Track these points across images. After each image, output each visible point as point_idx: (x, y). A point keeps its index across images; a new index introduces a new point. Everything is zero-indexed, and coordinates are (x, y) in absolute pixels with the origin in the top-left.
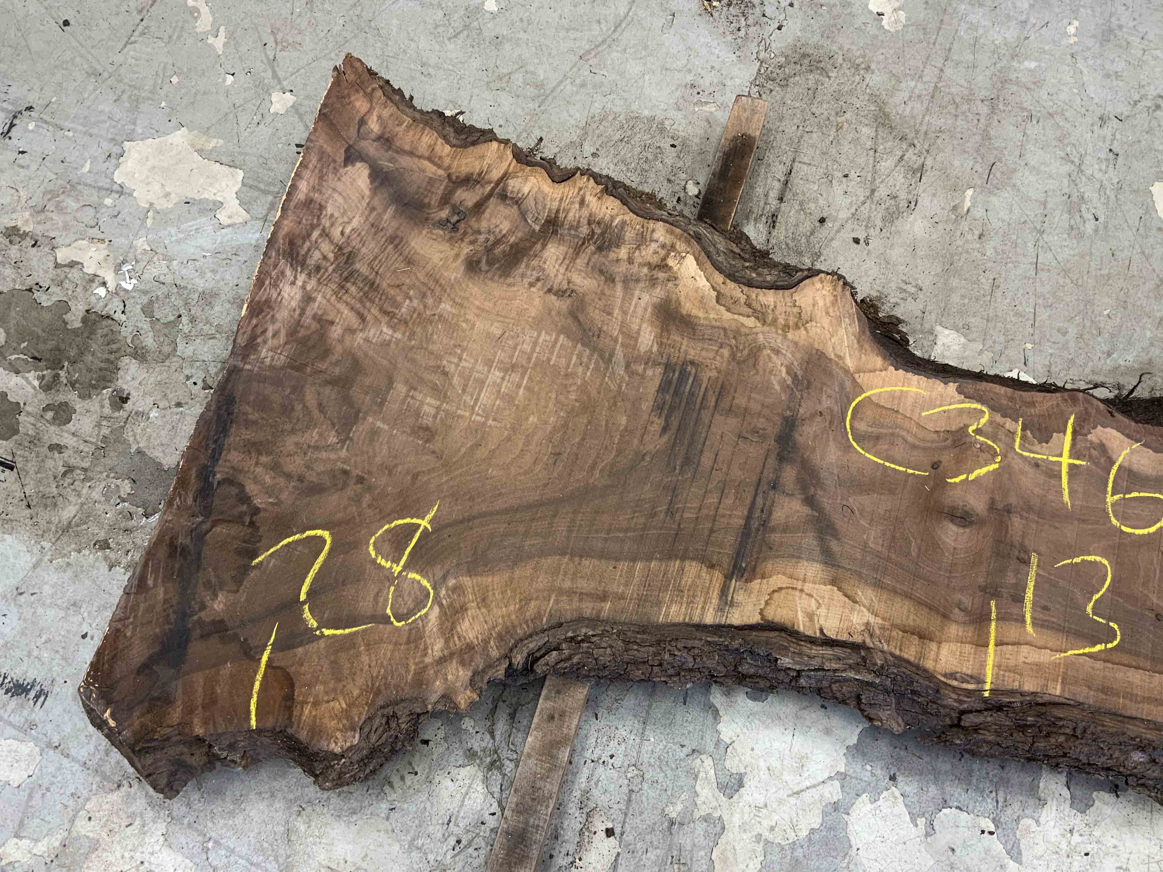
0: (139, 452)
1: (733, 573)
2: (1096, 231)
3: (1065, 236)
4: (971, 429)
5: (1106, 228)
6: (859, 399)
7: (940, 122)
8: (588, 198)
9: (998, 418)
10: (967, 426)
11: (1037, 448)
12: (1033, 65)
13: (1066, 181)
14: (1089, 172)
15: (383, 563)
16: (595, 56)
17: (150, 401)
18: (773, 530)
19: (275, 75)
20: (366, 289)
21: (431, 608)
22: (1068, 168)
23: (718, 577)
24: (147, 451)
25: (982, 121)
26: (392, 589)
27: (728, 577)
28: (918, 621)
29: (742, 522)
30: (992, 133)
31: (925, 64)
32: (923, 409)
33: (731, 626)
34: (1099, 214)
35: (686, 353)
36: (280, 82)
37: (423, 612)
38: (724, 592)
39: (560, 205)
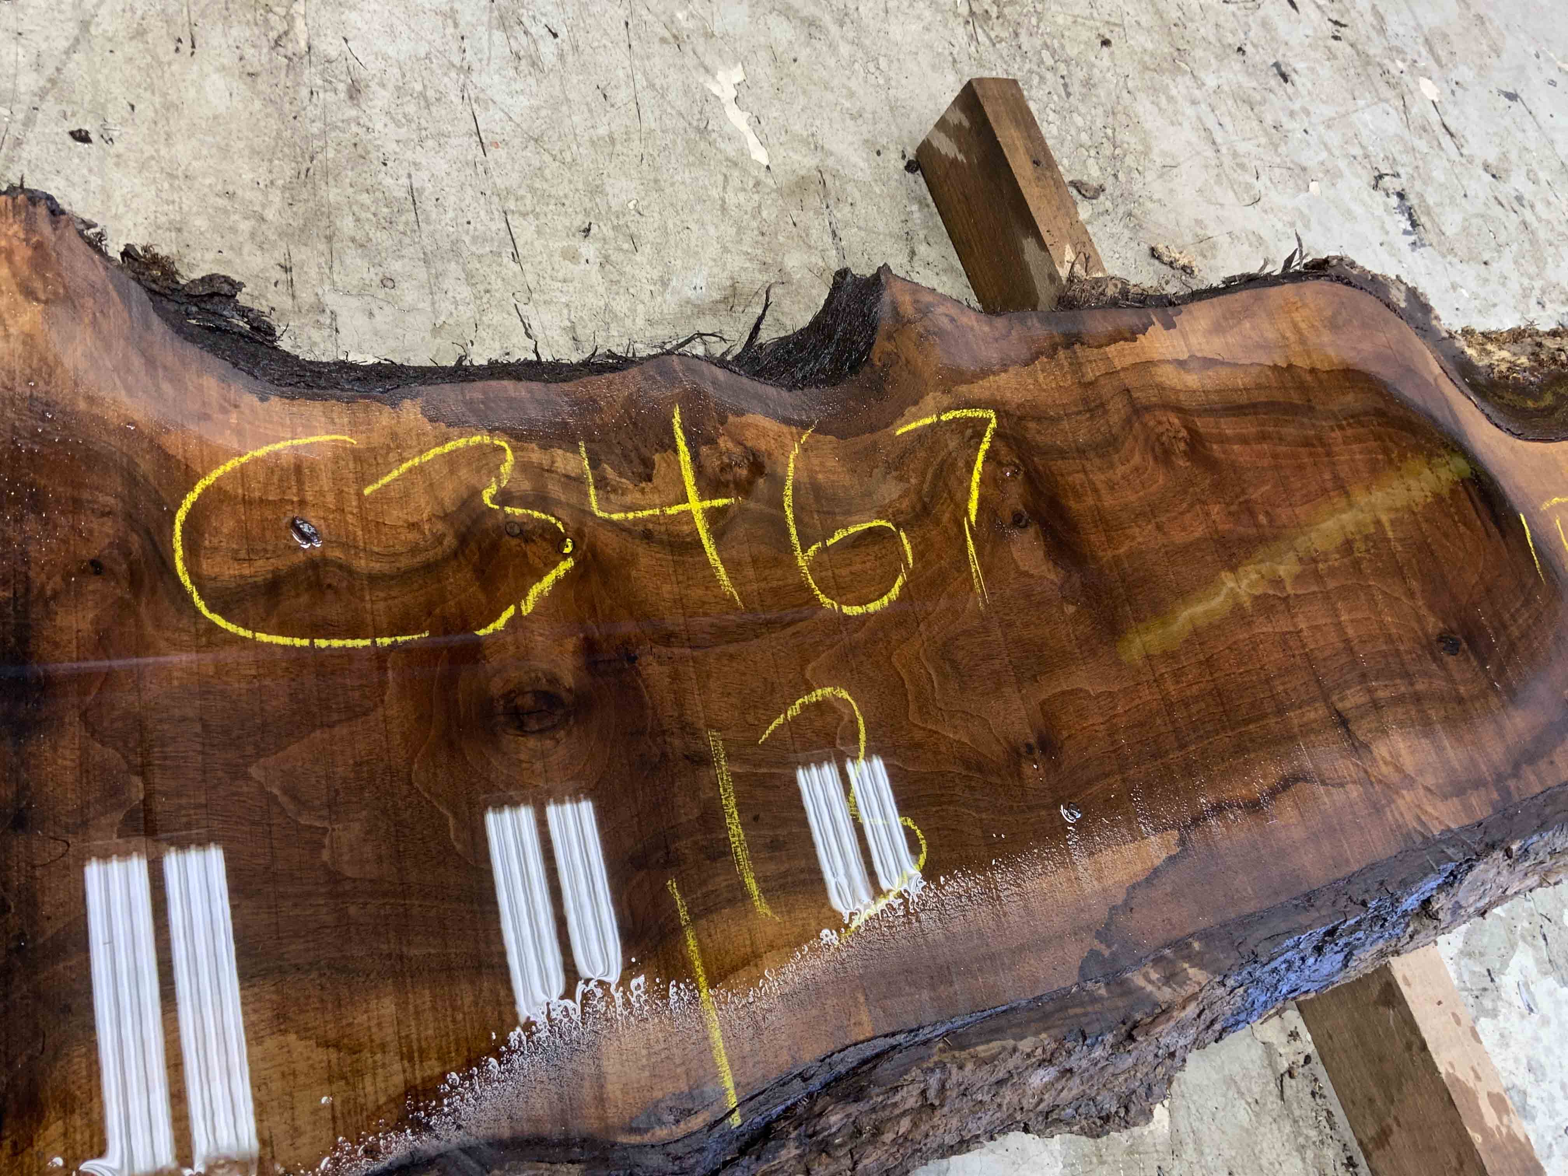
2: (561, 57)
4: (486, 497)
5: (576, 48)
6: (191, 498)
9: (536, 455)
10: (476, 493)
11: (635, 495)
32: (363, 480)
34: (556, 27)
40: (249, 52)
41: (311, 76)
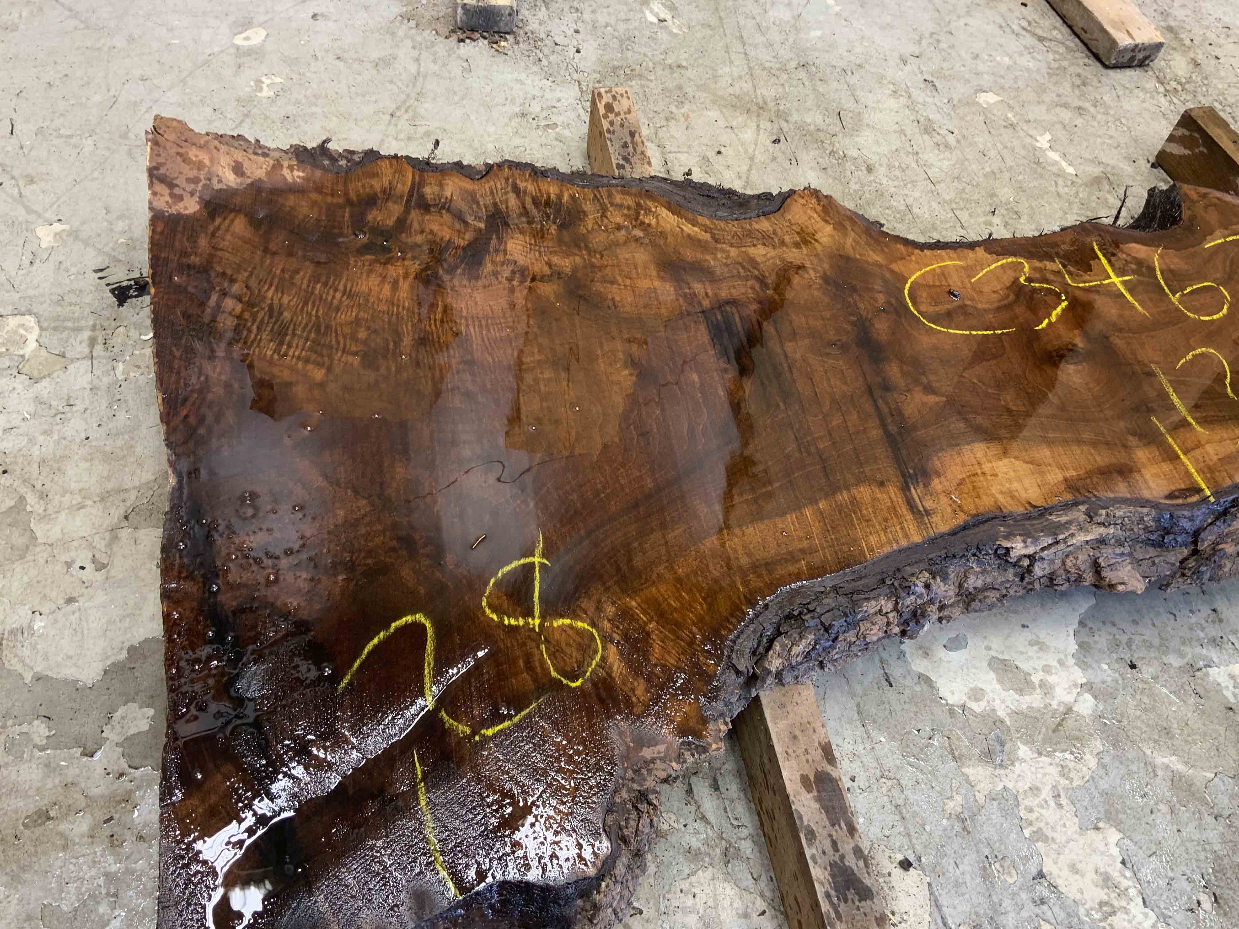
0: (38, 678)
1: (906, 483)
2: (958, 142)
3: (937, 152)
4: (1022, 280)
5: (964, 137)
6: (908, 286)
7: (773, 93)
8: (522, 185)
9: (1038, 264)
10: (1017, 279)
11: (1086, 277)
12: (818, 33)
13: (907, 111)
14: (921, 100)
15: (513, 622)
16: (406, 111)
17: (24, 612)
18: (915, 428)
19: (29, 211)
20: (313, 335)
21: (604, 648)
22: (903, 101)
23: (893, 492)
24: (50, 674)
25: (806, 83)
26: (543, 647)
27: (905, 489)
28: (1106, 460)
29: (880, 432)
30: (821, 89)
31: (727, 52)
32: (970, 277)
33: (942, 536)
34: (951, 129)
35: (716, 295)
36: (39, 215)
37: (598, 657)
38: (911, 505)
39: (494, 198)
40: (820, 160)
41: (849, 166)
